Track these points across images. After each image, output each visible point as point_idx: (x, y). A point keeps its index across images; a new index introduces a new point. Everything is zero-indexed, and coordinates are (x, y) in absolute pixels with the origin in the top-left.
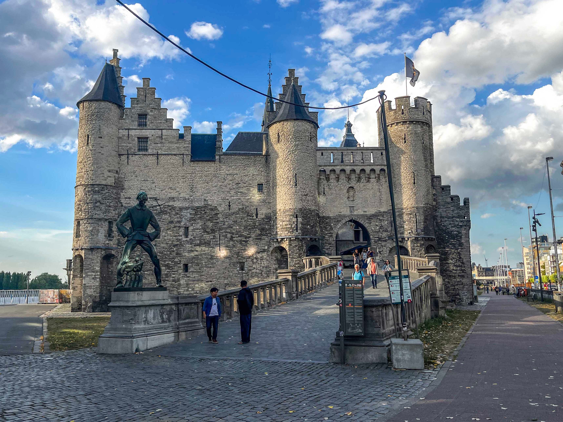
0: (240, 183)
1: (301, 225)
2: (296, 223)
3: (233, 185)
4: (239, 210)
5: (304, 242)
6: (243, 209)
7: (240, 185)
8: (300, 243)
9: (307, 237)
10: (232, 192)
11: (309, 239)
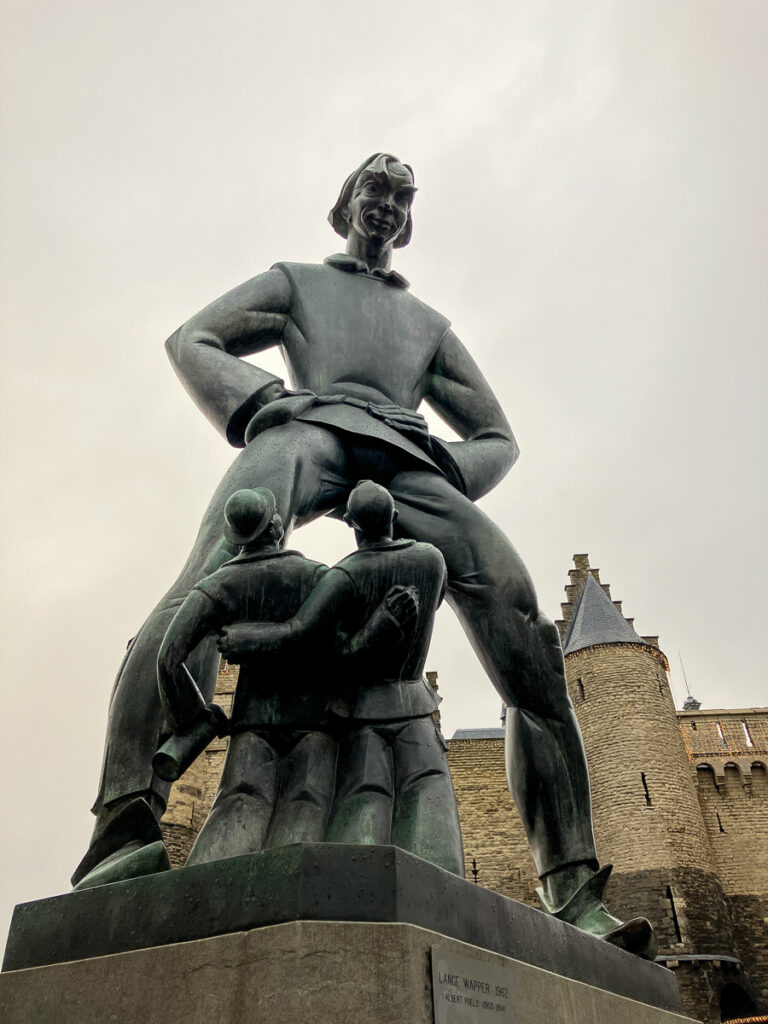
0: (496, 810)
1: (686, 919)
2: (670, 913)
3: (478, 816)
4: (503, 883)
5: (705, 975)
6: (511, 879)
7: (496, 815)
8: (696, 979)
9: (710, 957)
10: (480, 834)
11: (718, 964)
